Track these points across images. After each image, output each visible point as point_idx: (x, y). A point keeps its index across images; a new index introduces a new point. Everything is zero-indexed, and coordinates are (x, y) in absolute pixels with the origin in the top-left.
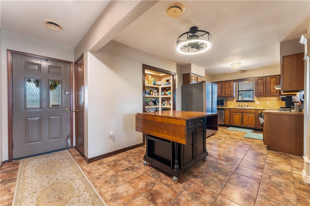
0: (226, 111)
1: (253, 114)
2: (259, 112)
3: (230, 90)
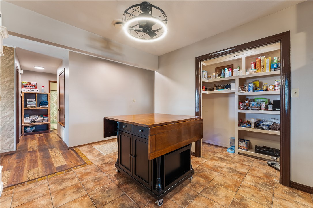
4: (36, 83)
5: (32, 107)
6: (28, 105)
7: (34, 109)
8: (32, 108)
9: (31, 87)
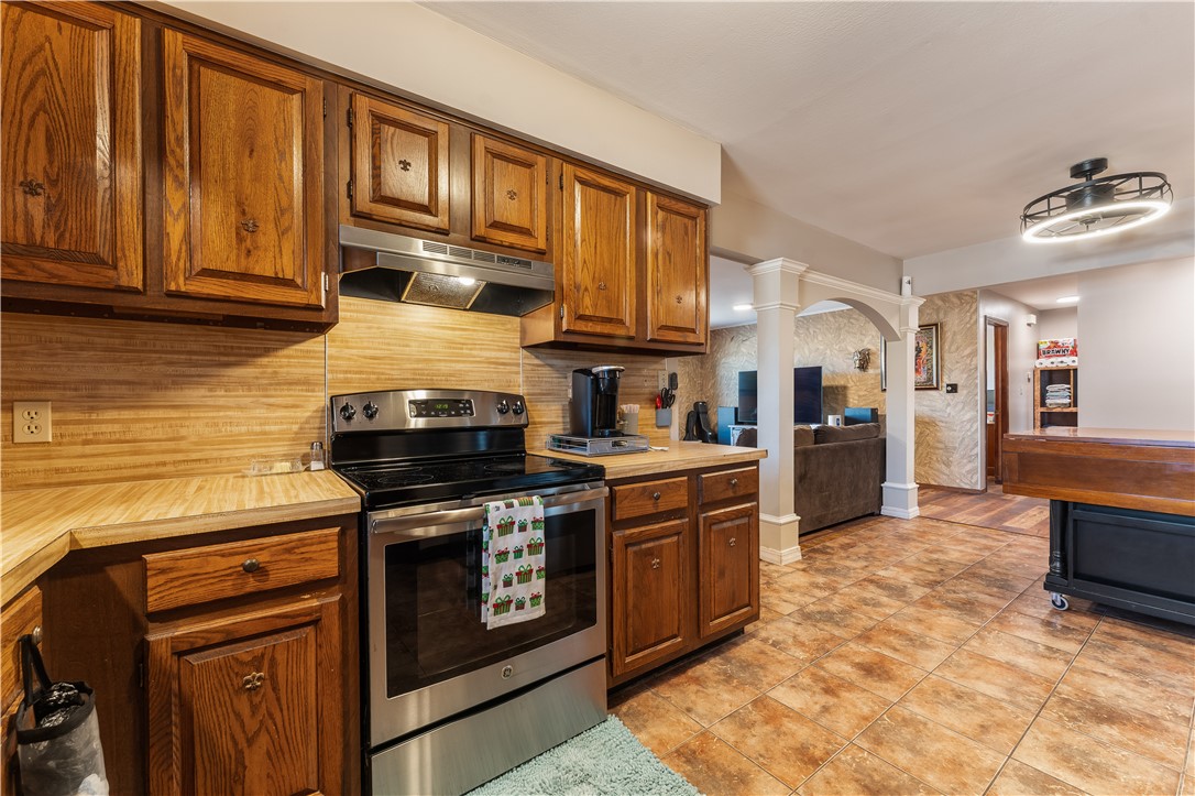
4: (1072, 340)
5: (1059, 405)
6: (1048, 401)
7: (1065, 410)
8: (1059, 410)
9: (1058, 352)
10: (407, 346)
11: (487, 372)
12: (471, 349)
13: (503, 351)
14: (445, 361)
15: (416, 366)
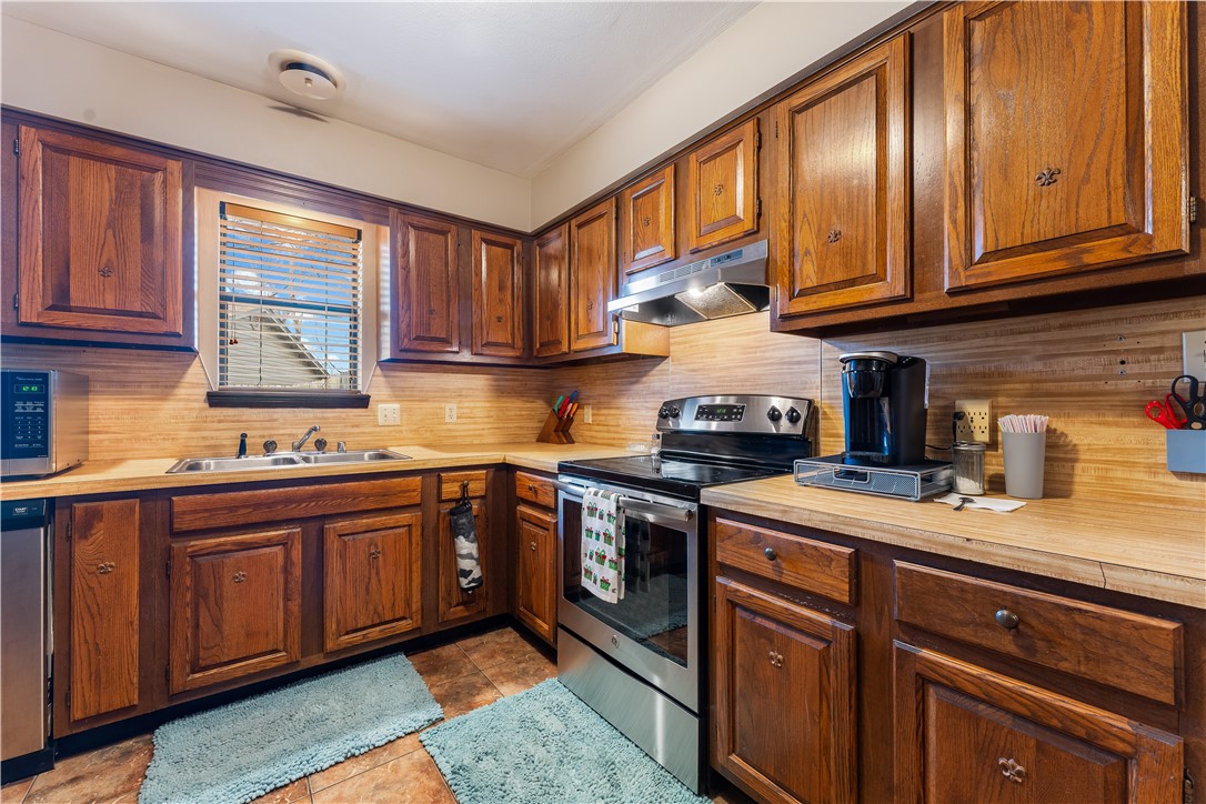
0: (99, 532)
1: (404, 517)
2: (451, 489)
3: (147, 260)
10: (714, 357)
11: (779, 374)
12: (764, 352)
13: (797, 347)
14: (741, 367)
15: (719, 374)
